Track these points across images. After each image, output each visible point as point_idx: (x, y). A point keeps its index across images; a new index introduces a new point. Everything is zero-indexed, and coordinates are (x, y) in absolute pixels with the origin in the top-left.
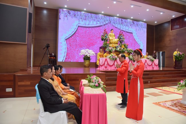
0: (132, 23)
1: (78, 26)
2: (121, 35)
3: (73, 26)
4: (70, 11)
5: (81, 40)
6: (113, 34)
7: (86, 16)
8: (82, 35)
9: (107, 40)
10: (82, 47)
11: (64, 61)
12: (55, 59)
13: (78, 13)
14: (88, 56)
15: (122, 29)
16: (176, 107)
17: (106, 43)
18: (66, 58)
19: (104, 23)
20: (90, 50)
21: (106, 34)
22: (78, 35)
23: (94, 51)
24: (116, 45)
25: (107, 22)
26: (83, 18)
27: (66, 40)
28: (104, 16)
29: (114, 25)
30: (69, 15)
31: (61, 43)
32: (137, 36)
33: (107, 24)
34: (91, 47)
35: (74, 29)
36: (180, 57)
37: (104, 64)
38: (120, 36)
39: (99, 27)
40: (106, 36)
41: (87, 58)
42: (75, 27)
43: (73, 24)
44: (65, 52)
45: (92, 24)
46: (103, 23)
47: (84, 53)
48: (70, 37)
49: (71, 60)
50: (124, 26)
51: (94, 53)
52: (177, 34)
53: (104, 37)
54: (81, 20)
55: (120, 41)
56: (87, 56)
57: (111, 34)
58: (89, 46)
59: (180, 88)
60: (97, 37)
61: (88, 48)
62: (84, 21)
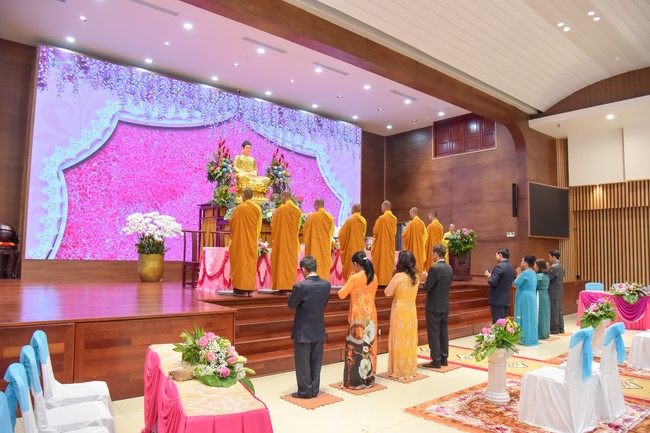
0: (315, 126)
1: (120, 122)
2: (277, 165)
3: (98, 119)
4: (89, 61)
5: (128, 176)
6: (251, 159)
7: (150, 87)
8: (132, 155)
9: (228, 182)
10: (130, 202)
11: (52, 257)
12: (15, 248)
13: (122, 72)
14: (156, 238)
15: (280, 142)
16: (476, 414)
17: (226, 191)
18: (62, 246)
19: (219, 118)
20: (163, 217)
21: (225, 156)
22: (117, 156)
23: (178, 221)
24: (260, 198)
25: (228, 115)
26: (138, 94)
27: (65, 171)
28: (220, 93)
29: (253, 125)
30: (81, 73)
31: (45, 184)
32: (331, 170)
33: (228, 121)
34: (169, 202)
35: (103, 129)
36: (465, 243)
37: (222, 271)
38: (276, 167)
39: (201, 131)
40: (225, 167)
41: (150, 246)
42: (107, 124)
43: (98, 112)
44: (60, 220)
45: (173, 119)
46: (214, 115)
47: (141, 229)
48: (82, 162)
49: (86, 251)
50: (289, 133)
51: (178, 227)
52: (452, 170)
53: (219, 168)
54: (130, 99)
55: (275, 184)
56: (151, 237)
57: (242, 157)
58: (160, 198)
59: (482, 353)
60: (191, 167)
61: (156, 208)
62: (142, 102)
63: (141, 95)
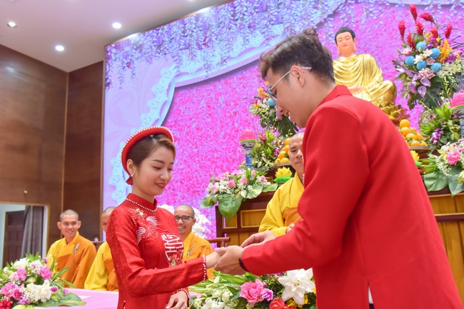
2: (409, 44)
3: (154, 96)
5: (191, 157)
7: (207, 29)
8: (194, 126)
13: (175, 29)
26: (194, 44)
30: (137, 54)
33: (335, 13)
35: (160, 106)
38: (406, 52)
42: (163, 98)
43: (154, 89)
54: (185, 56)
62: (199, 53)
63: (198, 44)
